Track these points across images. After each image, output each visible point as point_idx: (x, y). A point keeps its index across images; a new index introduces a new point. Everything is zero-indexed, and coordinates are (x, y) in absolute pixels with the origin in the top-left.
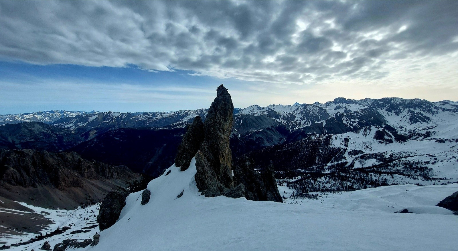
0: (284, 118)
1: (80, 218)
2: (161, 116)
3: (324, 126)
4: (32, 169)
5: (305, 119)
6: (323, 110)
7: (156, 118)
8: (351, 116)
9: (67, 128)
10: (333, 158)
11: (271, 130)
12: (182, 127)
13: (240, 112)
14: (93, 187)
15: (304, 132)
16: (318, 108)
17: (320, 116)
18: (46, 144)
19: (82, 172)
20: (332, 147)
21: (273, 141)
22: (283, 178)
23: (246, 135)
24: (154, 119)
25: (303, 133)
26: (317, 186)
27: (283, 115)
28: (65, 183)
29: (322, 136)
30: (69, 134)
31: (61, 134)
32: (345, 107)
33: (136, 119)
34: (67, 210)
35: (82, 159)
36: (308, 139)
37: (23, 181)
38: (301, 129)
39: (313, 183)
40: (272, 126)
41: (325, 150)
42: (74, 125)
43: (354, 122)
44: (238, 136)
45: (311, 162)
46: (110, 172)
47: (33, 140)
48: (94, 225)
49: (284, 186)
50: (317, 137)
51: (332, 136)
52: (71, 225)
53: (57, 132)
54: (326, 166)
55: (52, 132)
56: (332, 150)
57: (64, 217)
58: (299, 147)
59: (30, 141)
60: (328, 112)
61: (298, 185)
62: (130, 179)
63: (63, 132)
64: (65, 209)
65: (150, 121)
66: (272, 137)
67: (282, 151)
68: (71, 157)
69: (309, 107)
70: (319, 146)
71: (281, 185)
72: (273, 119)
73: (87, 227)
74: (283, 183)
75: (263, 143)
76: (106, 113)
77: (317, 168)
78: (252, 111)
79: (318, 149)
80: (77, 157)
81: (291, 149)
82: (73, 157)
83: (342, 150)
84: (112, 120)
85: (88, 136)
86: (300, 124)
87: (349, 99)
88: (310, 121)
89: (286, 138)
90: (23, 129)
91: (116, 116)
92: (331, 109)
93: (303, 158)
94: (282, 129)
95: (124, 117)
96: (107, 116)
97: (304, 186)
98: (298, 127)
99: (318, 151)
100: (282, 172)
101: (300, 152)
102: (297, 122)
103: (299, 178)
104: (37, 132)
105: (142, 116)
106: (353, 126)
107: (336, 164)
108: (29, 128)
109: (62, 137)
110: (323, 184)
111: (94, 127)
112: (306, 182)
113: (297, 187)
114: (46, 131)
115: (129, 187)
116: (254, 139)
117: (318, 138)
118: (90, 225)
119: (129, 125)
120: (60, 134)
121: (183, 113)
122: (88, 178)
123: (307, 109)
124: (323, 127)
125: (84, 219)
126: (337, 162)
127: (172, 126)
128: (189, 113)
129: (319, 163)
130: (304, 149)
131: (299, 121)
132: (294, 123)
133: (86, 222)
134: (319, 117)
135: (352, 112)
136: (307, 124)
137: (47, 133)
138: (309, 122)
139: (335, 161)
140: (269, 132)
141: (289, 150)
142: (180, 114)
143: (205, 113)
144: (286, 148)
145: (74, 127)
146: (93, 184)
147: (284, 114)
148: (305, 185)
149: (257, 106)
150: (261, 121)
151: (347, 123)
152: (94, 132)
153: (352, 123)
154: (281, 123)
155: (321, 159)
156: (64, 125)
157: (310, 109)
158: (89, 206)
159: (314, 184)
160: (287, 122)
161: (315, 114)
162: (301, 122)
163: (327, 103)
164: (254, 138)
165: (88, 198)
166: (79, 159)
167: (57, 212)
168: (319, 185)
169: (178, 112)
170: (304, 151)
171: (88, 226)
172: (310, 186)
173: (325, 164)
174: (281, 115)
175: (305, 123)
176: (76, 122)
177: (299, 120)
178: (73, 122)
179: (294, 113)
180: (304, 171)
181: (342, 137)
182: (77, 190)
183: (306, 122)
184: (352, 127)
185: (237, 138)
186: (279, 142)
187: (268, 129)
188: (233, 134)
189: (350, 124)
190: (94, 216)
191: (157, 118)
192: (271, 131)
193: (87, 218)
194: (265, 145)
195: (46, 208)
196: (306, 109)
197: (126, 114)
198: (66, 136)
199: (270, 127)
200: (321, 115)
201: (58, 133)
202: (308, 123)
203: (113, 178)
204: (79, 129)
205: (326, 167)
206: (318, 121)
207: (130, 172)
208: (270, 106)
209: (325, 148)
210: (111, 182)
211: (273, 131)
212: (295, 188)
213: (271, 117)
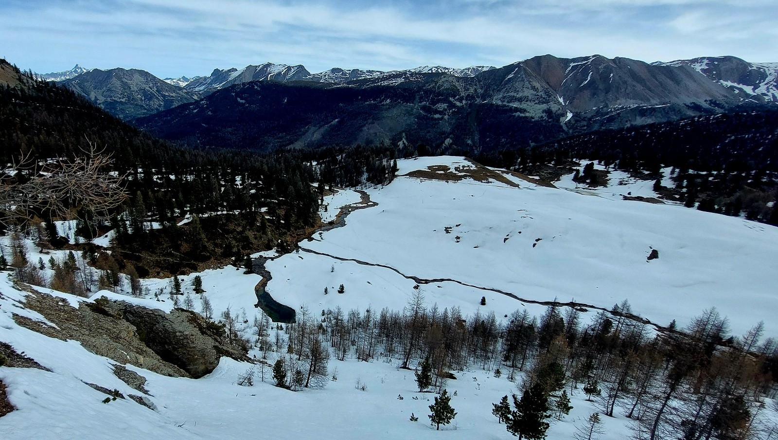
18: (143, 111)
44: (562, 119)
47: (123, 100)
55: (158, 91)
59: (119, 100)
72: (730, 83)
76: (261, 67)
90: (114, 80)
91: (276, 72)
95: (291, 74)
104: (135, 88)
108: (124, 80)
109: (171, 101)
114: (150, 87)
120: (170, 96)
137: (149, 91)
185: (558, 121)
187: (696, 107)
188: (544, 111)
213: (719, 77)
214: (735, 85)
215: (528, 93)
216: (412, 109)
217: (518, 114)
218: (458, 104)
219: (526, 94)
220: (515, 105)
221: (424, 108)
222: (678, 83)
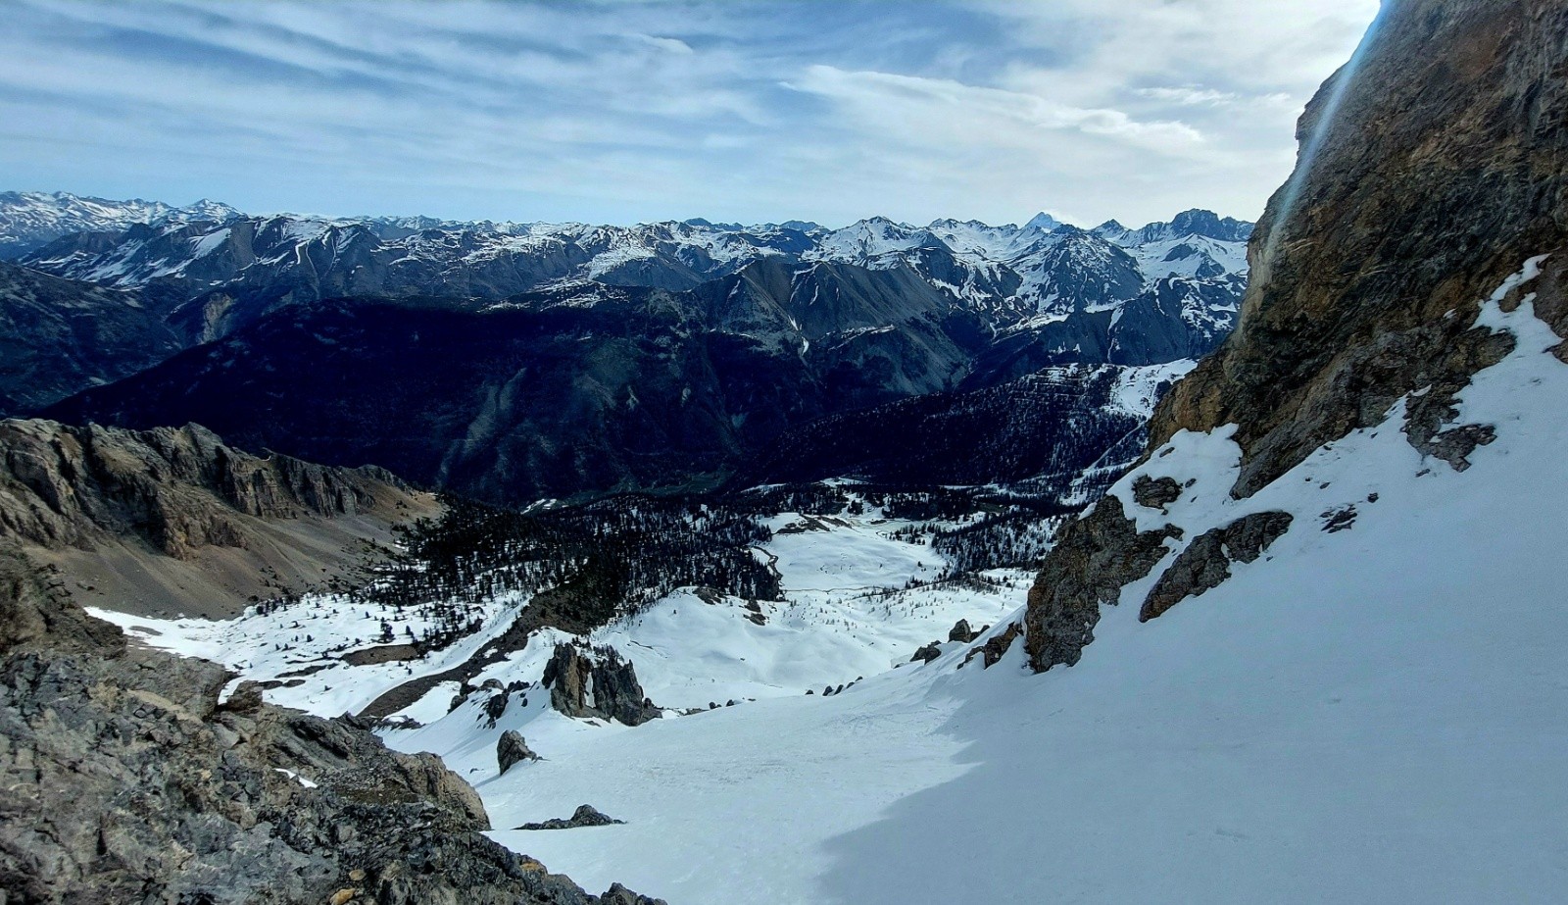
0: (980, 284)
1: (263, 645)
2: (499, 247)
3: (1114, 327)
4: (64, 490)
5: (1054, 293)
6: (1126, 257)
7: (479, 253)
8: (1214, 294)
9: (104, 282)
10: (1107, 452)
11: (926, 328)
12: (584, 303)
13: (818, 245)
14: (281, 545)
15: (1040, 343)
16: (1107, 250)
17: (1109, 282)
18: (29, 352)
19: (236, 495)
20: (1111, 413)
21: (924, 371)
22: (927, 518)
23: (829, 346)
24: (470, 258)
25: (1036, 350)
26: (1022, 549)
27: (978, 272)
28: (187, 533)
29: (1089, 371)
30: (116, 309)
31: (85, 310)
32: (1207, 251)
33: (393, 253)
34: (209, 619)
35: (227, 451)
36: (1040, 381)
37: (41, 529)
38: (1035, 329)
39: (1012, 536)
40: (928, 315)
41: (1088, 422)
42: (132, 269)
43: (1221, 315)
44: (799, 350)
45: (1035, 462)
46: (332, 492)
48: (312, 667)
49: (924, 543)
50: (1069, 372)
51: (1121, 371)
52: (240, 665)
53: (64, 298)
54: (1080, 475)
55: (40, 299)
56: (1110, 423)
57: (209, 642)
58: (1005, 405)
60: (1140, 269)
61: (966, 543)
62: (402, 514)
63: (89, 299)
64: (204, 616)
65: (454, 264)
66: (925, 359)
67: (944, 419)
68: (187, 443)
69: (1075, 244)
70: (1071, 408)
71: (913, 542)
72: (940, 284)
73: (290, 671)
74: (924, 532)
75: (889, 379)
76: (263, 224)
77: (1048, 484)
78: (864, 244)
79: (1066, 417)
80: (211, 442)
81: (976, 413)
82: (195, 442)
83: (1141, 424)
84: (293, 256)
85: (203, 321)
86: (1033, 310)
87: (1229, 220)
88: (1071, 299)
89: (973, 363)
91: (308, 239)
92: (1156, 255)
93: (1010, 447)
94: (963, 327)
95: (342, 245)
96: (270, 236)
97: (984, 547)
98: (1023, 323)
99: (1065, 422)
100: (927, 494)
101: (1005, 423)
102: (1026, 301)
103: (979, 516)
105: (420, 244)
106: (1212, 331)
107: (1110, 472)
109: (91, 323)
110: (1040, 542)
111: (218, 282)
112: (991, 536)
113: (961, 549)
115: (403, 541)
116: (859, 362)
117: (1074, 376)
118: (302, 667)
119: (369, 285)
120: (78, 310)
121: (588, 237)
122: (259, 513)
123: (1068, 253)
124: (1110, 327)
125: (278, 648)
126: (1115, 467)
127: (546, 297)
128: (616, 238)
129: (1058, 466)
130: (1021, 414)
131: (1032, 299)
132: (1012, 307)
133: (286, 657)
134: (1107, 286)
135: (1221, 278)
136: (1060, 310)
137: (19, 303)
138: (1068, 304)
139: (1110, 460)
140: (916, 339)
141: (970, 415)
142: (577, 243)
143: (679, 244)
144: (961, 407)
145: (133, 280)
146: (281, 537)
147: (982, 265)
148: (988, 541)
149: (885, 225)
150: (891, 292)
151: (1196, 316)
152: (222, 304)
153: (1210, 319)
154: (962, 303)
155: (1067, 453)
156: (86, 268)
157: (1079, 252)
158: (283, 608)
159: (1013, 542)
160: (986, 299)
161: (1092, 275)
162: (1037, 302)
163: (1149, 228)
164: (857, 358)
165: (272, 582)
166: (218, 450)
167: (181, 627)
168: (1029, 545)
169: (567, 233)
170: (1018, 421)
171: (294, 668)
172: (1000, 546)
173: (1078, 469)
174: (971, 268)
175: (1052, 306)
176: (139, 258)
177: (1034, 295)
178: (121, 257)
179: (1018, 265)
180: (1004, 491)
181: (1152, 378)
182: (231, 556)
183: (1056, 302)
184: (1207, 335)
185: (797, 354)
186: (946, 375)
187: (915, 324)
188: (780, 342)
189: (1204, 322)
190: (306, 639)
191: (483, 255)
192: (926, 333)
193: (286, 646)
194: (895, 387)
195: (143, 614)
196: (1063, 252)
197: (350, 231)
198: (107, 320)
199: (923, 319)
200: (1114, 278)
201: (68, 305)
202: (1062, 310)
203: (344, 512)
204: (159, 292)
205: (1079, 481)
206: (1101, 302)
207: (403, 489)
208: (938, 223)
209: (1090, 415)
210: (338, 524)
211: (931, 334)
212: (954, 552)
213: (932, 275)
214: (945, 285)
215: (759, 317)
216: (627, 347)
217: (754, 348)
218: (682, 335)
219: (757, 319)
220: (747, 335)
221: (642, 344)
222: (897, 290)
